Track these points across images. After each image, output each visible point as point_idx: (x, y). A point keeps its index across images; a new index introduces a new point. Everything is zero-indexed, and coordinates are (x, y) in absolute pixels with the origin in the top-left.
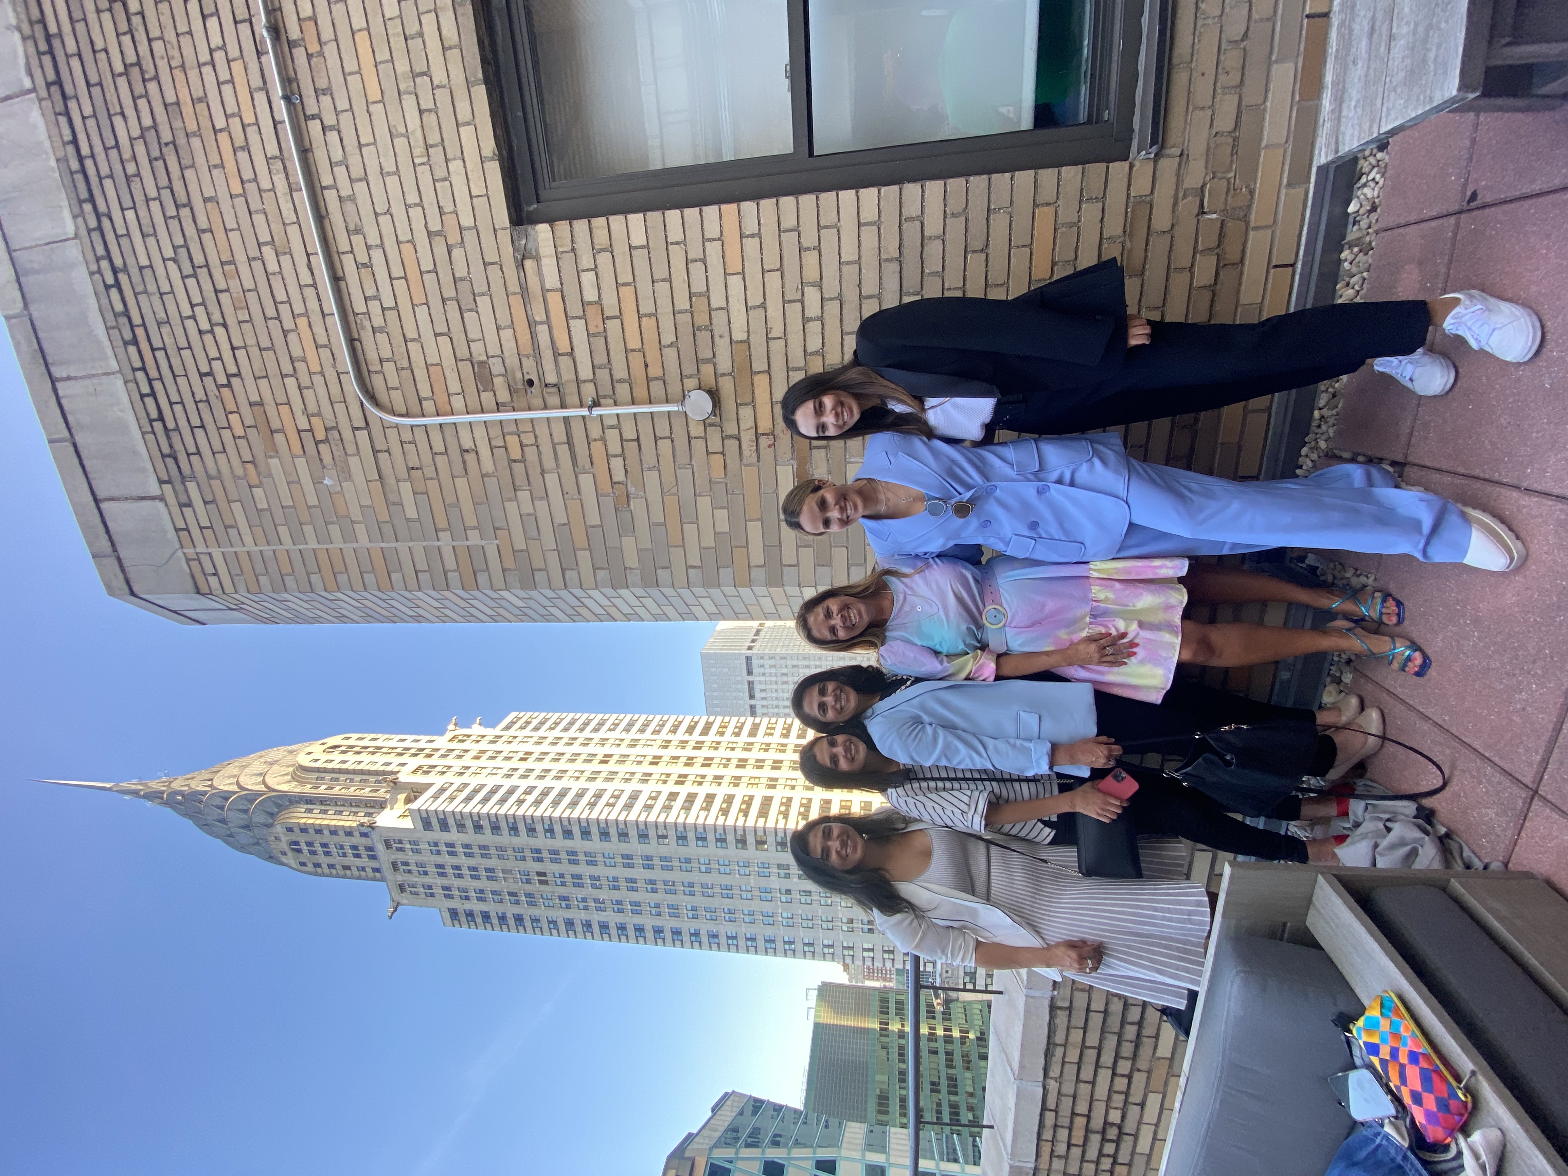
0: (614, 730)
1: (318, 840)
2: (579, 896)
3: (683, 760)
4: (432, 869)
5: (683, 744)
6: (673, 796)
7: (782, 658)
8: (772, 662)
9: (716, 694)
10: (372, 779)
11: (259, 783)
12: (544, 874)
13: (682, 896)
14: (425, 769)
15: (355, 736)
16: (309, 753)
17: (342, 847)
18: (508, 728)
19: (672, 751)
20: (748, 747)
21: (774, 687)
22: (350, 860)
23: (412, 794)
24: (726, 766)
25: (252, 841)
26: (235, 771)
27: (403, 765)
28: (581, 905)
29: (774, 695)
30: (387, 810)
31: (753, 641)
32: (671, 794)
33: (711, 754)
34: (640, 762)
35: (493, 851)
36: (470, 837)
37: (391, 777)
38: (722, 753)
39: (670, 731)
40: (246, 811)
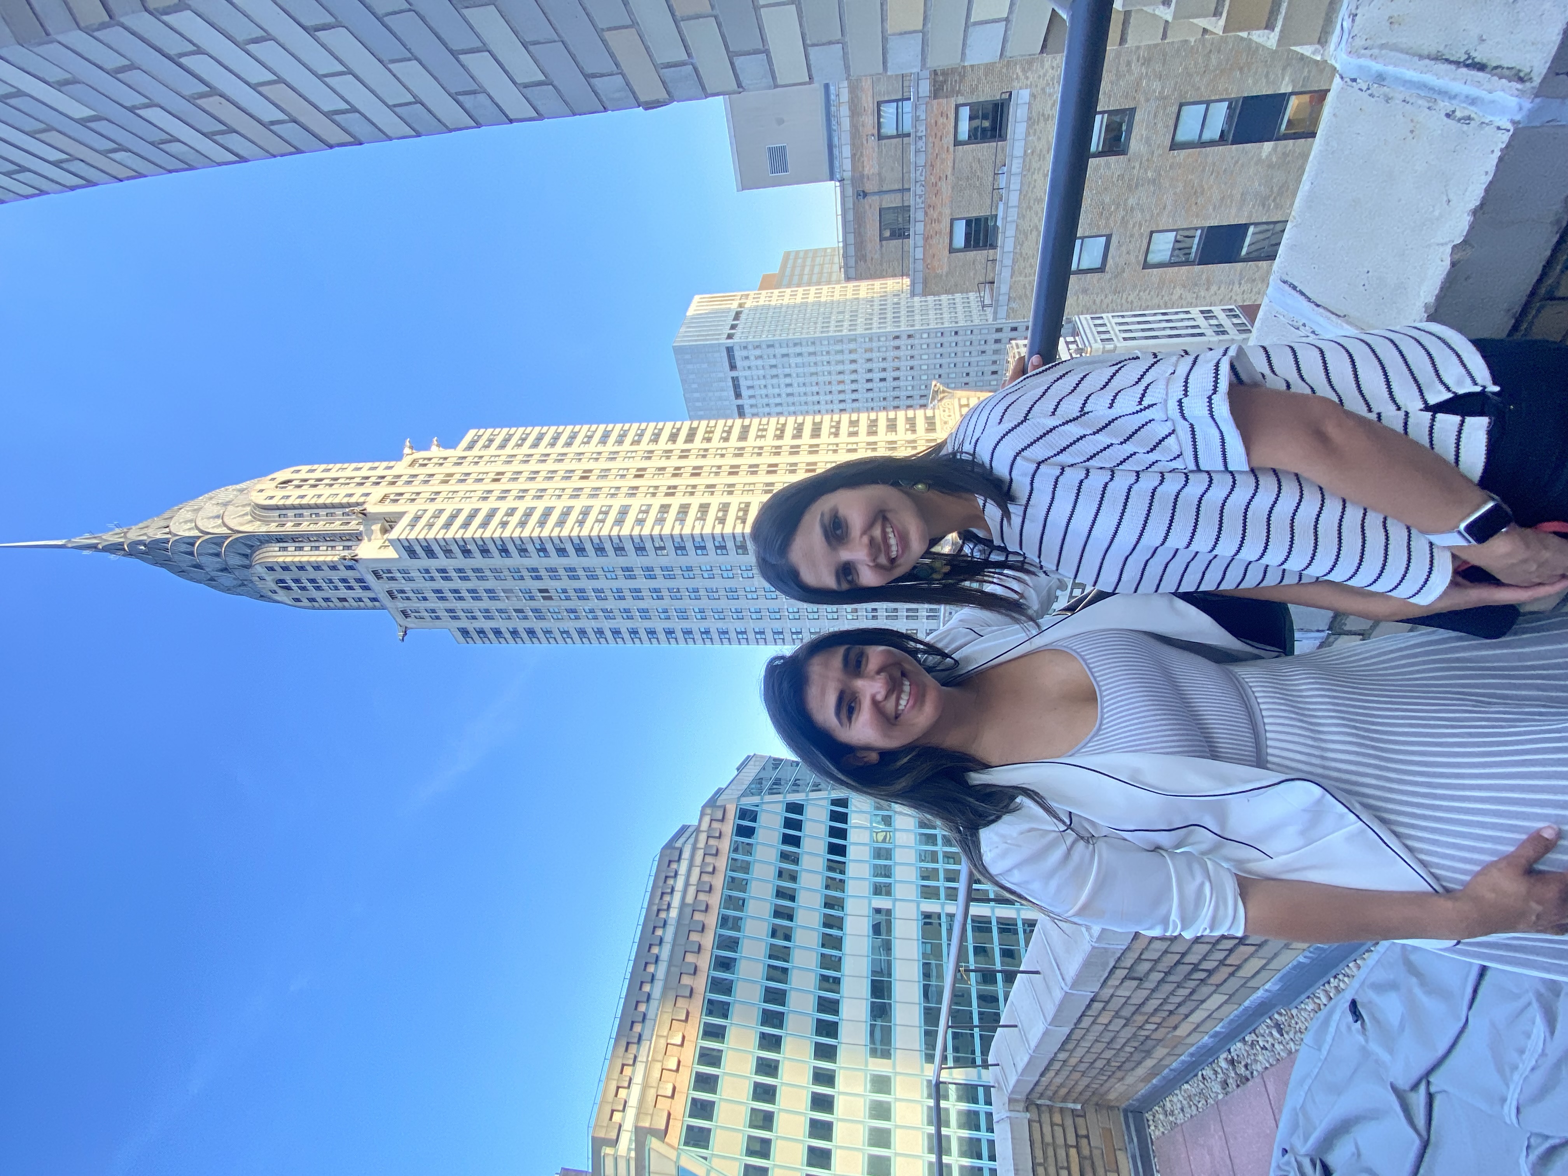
0: (588, 443)
1: (303, 576)
2: (587, 608)
3: (670, 470)
4: (430, 595)
5: (668, 454)
6: (665, 508)
7: (769, 346)
8: (758, 352)
9: (697, 395)
10: (339, 512)
11: (219, 526)
12: (546, 591)
13: (689, 601)
14: (392, 497)
15: (305, 468)
16: (261, 491)
17: (331, 581)
18: (470, 447)
19: (657, 462)
20: (739, 453)
21: (763, 382)
22: (343, 592)
23: (387, 524)
24: (717, 474)
25: (235, 582)
26: (190, 516)
27: (367, 495)
28: (590, 616)
29: (763, 392)
30: (365, 542)
31: (733, 327)
32: (662, 506)
33: (700, 462)
34: (623, 476)
35: (488, 573)
36: (460, 561)
37: (357, 509)
38: (711, 461)
39: (651, 441)
40: (218, 555)
